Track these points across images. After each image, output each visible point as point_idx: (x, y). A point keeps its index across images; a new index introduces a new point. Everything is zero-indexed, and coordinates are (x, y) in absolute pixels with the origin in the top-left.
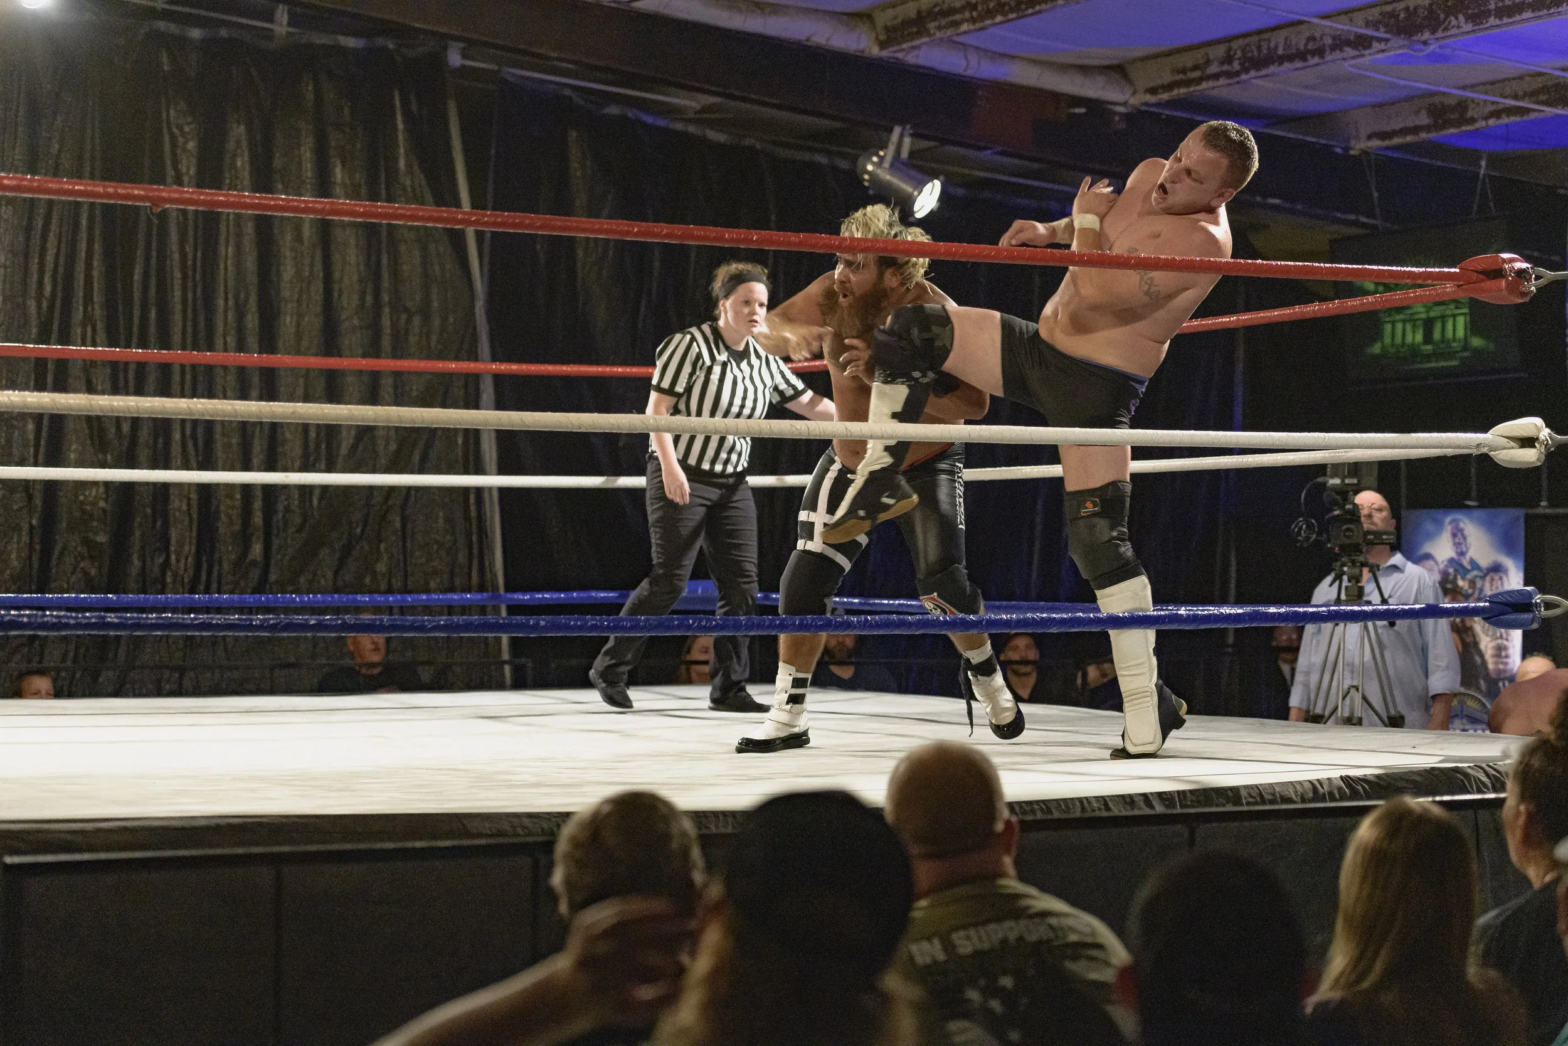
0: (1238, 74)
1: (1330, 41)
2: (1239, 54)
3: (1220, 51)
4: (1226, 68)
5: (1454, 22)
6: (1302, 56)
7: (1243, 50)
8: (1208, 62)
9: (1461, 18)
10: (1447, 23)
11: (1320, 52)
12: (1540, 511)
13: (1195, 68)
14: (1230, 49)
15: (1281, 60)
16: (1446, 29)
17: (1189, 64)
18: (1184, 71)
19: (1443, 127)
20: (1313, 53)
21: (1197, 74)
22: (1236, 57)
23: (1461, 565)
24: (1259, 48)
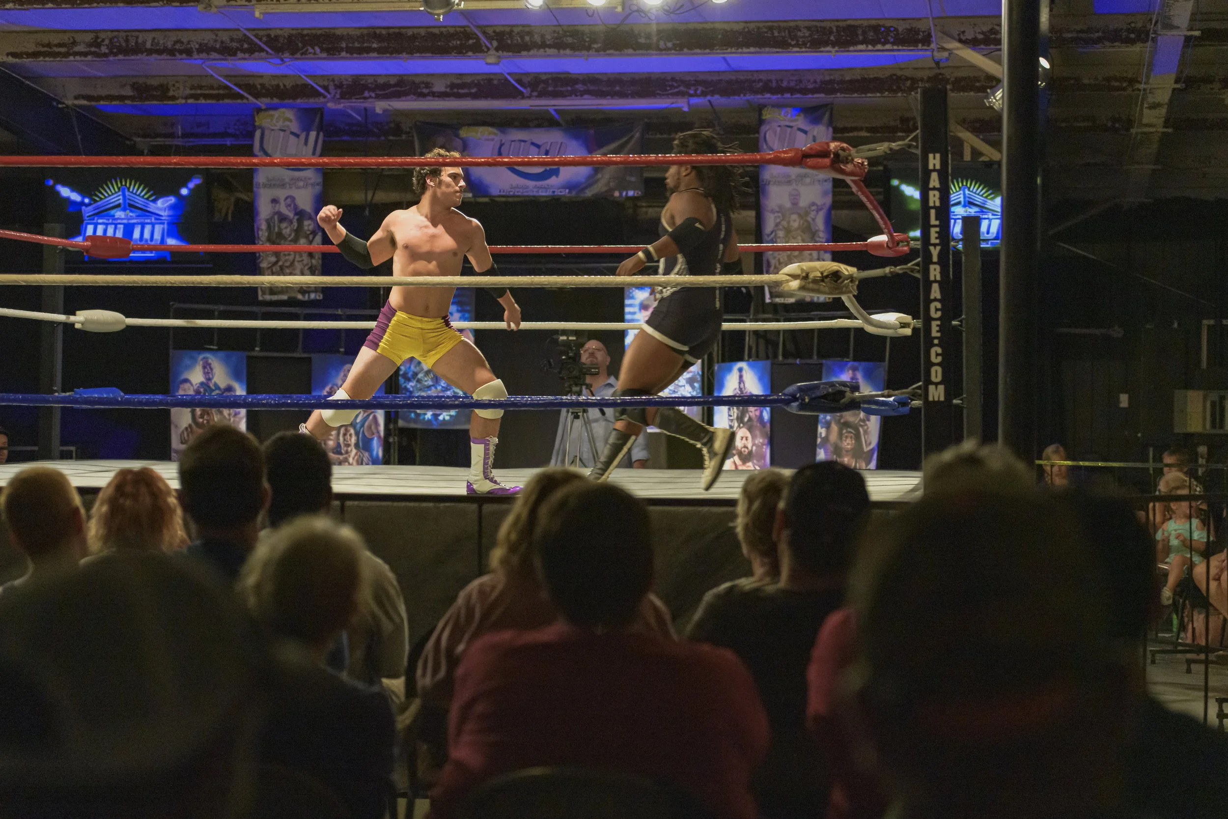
0: (105, 55)
1: (197, 46)
2: (107, 42)
3: (89, 37)
4: (93, 49)
5: (310, 50)
6: (171, 52)
7: (111, 40)
8: (74, 43)
9: (317, 49)
10: (305, 49)
11: (188, 52)
12: (255, 354)
13: (60, 45)
14: (97, 37)
15: (150, 52)
16: (302, 54)
17: (56, 42)
18: (49, 45)
19: (147, 99)
20: (181, 52)
21: (63, 50)
22: (105, 43)
23: (209, 387)
24: (127, 41)
